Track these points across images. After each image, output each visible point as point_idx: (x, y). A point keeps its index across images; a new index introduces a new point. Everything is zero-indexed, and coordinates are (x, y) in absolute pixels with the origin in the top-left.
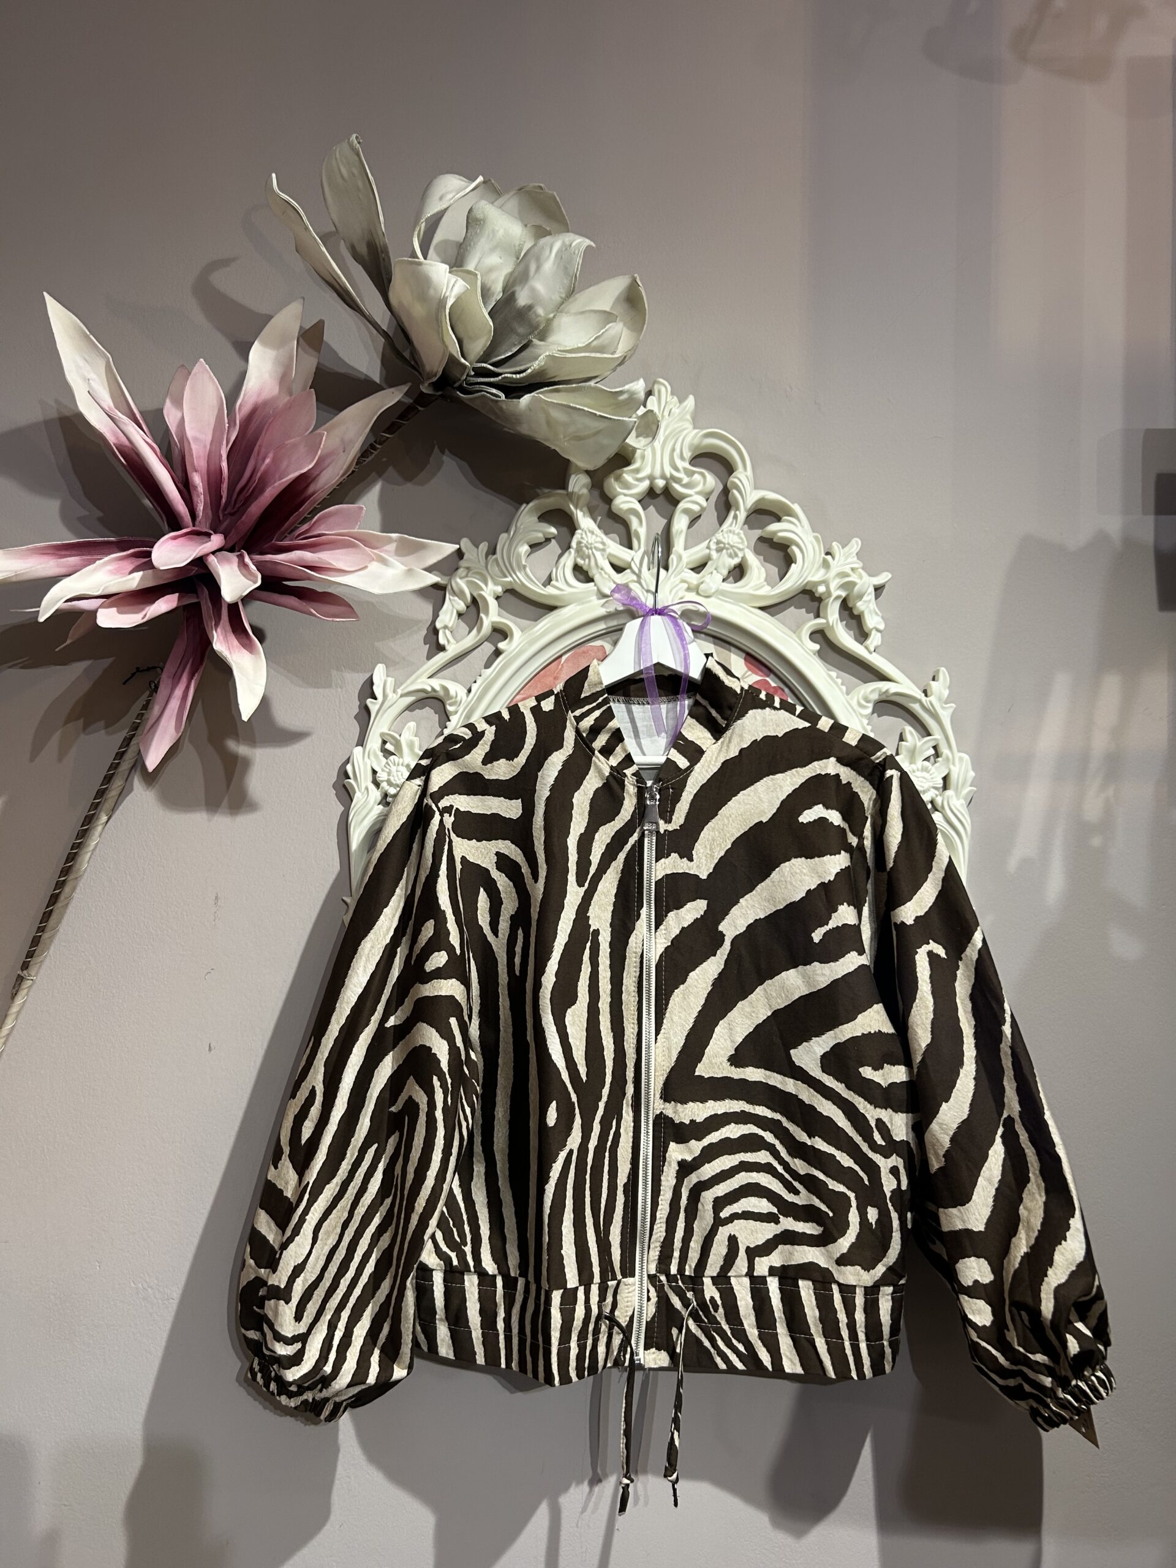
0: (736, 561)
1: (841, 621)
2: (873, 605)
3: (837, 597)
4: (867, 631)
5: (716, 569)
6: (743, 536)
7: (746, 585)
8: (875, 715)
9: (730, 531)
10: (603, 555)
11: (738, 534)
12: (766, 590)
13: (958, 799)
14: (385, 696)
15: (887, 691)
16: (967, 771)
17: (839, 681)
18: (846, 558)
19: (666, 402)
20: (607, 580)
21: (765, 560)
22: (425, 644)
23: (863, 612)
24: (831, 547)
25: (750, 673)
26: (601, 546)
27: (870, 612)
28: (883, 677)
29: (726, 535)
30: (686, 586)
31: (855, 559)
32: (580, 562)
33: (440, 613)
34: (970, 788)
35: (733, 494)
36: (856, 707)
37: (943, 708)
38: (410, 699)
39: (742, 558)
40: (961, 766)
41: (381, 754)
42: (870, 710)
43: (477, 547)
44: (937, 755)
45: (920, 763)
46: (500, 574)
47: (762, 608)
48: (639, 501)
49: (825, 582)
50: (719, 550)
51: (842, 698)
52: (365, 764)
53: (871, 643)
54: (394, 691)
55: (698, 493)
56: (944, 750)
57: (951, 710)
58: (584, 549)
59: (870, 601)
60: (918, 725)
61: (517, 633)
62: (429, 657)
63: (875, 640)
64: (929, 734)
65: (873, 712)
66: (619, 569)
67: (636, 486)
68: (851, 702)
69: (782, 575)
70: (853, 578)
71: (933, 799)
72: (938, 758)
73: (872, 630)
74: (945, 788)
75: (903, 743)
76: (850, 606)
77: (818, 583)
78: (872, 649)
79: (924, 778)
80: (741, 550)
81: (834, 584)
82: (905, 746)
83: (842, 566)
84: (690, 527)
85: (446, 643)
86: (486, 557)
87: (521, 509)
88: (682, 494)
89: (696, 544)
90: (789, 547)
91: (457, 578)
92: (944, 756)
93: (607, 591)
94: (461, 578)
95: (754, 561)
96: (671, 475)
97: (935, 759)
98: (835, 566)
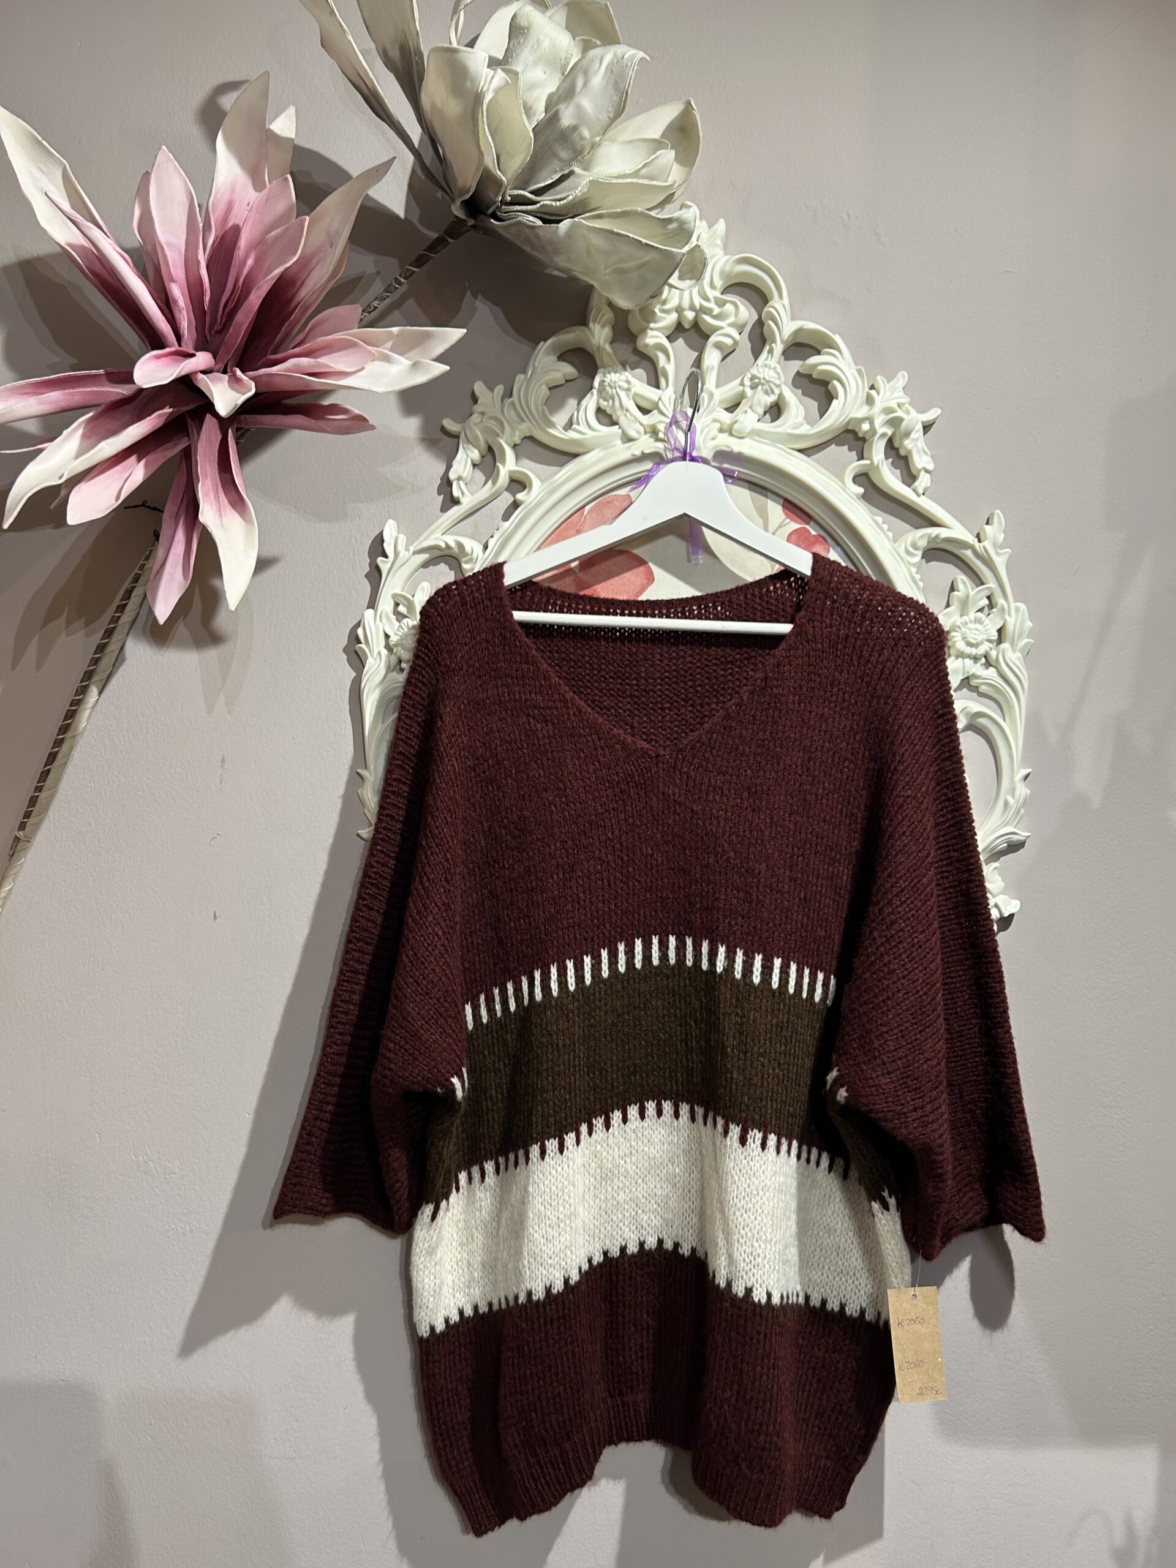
0: (771, 399)
1: (887, 460)
2: (921, 444)
3: (883, 435)
4: (914, 472)
5: (750, 408)
6: (779, 370)
7: (785, 424)
8: (924, 562)
9: (766, 366)
10: (628, 395)
11: (775, 368)
12: (805, 429)
13: (1014, 650)
14: (396, 553)
15: (937, 536)
16: (1023, 622)
17: (885, 527)
18: (892, 393)
20: (631, 421)
21: (804, 397)
22: (439, 494)
23: (910, 452)
24: (876, 382)
25: (788, 520)
26: (625, 385)
27: (918, 451)
28: (933, 523)
29: (761, 370)
30: (718, 424)
31: (902, 394)
32: (604, 403)
33: (454, 463)
34: (1026, 640)
35: (769, 325)
36: (904, 555)
37: (998, 554)
38: (424, 557)
39: (779, 395)
40: (1017, 616)
41: (393, 618)
42: (918, 558)
43: (492, 390)
44: (991, 606)
45: (972, 615)
46: (517, 420)
47: (801, 451)
48: (668, 337)
49: (869, 419)
50: (754, 387)
51: (888, 545)
52: (377, 627)
53: (920, 485)
54: (406, 550)
55: (730, 325)
56: (1001, 601)
57: (1007, 556)
58: (608, 388)
59: (917, 440)
60: (969, 572)
61: (536, 483)
62: (442, 512)
63: (923, 481)
64: (983, 584)
65: (922, 560)
66: (645, 410)
67: (663, 318)
68: (898, 550)
69: (822, 415)
70: (900, 413)
71: (987, 652)
72: (992, 608)
73: (920, 470)
74: (1000, 641)
75: (955, 593)
76: (896, 445)
77: (863, 420)
78: (921, 491)
79: (977, 630)
80: (778, 386)
81: (878, 423)
82: (957, 596)
83: (886, 401)
84: (723, 361)
85: (461, 495)
86: (502, 400)
87: (540, 346)
88: (713, 326)
89: (728, 383)
90: (829, 383)
91: (471, 424)
92: (999, 606)
93: (632, 434)
94: (475, 424)
95: (792, 398)
96: (701, 305)
97: (990, 609)
98: (880, 403)
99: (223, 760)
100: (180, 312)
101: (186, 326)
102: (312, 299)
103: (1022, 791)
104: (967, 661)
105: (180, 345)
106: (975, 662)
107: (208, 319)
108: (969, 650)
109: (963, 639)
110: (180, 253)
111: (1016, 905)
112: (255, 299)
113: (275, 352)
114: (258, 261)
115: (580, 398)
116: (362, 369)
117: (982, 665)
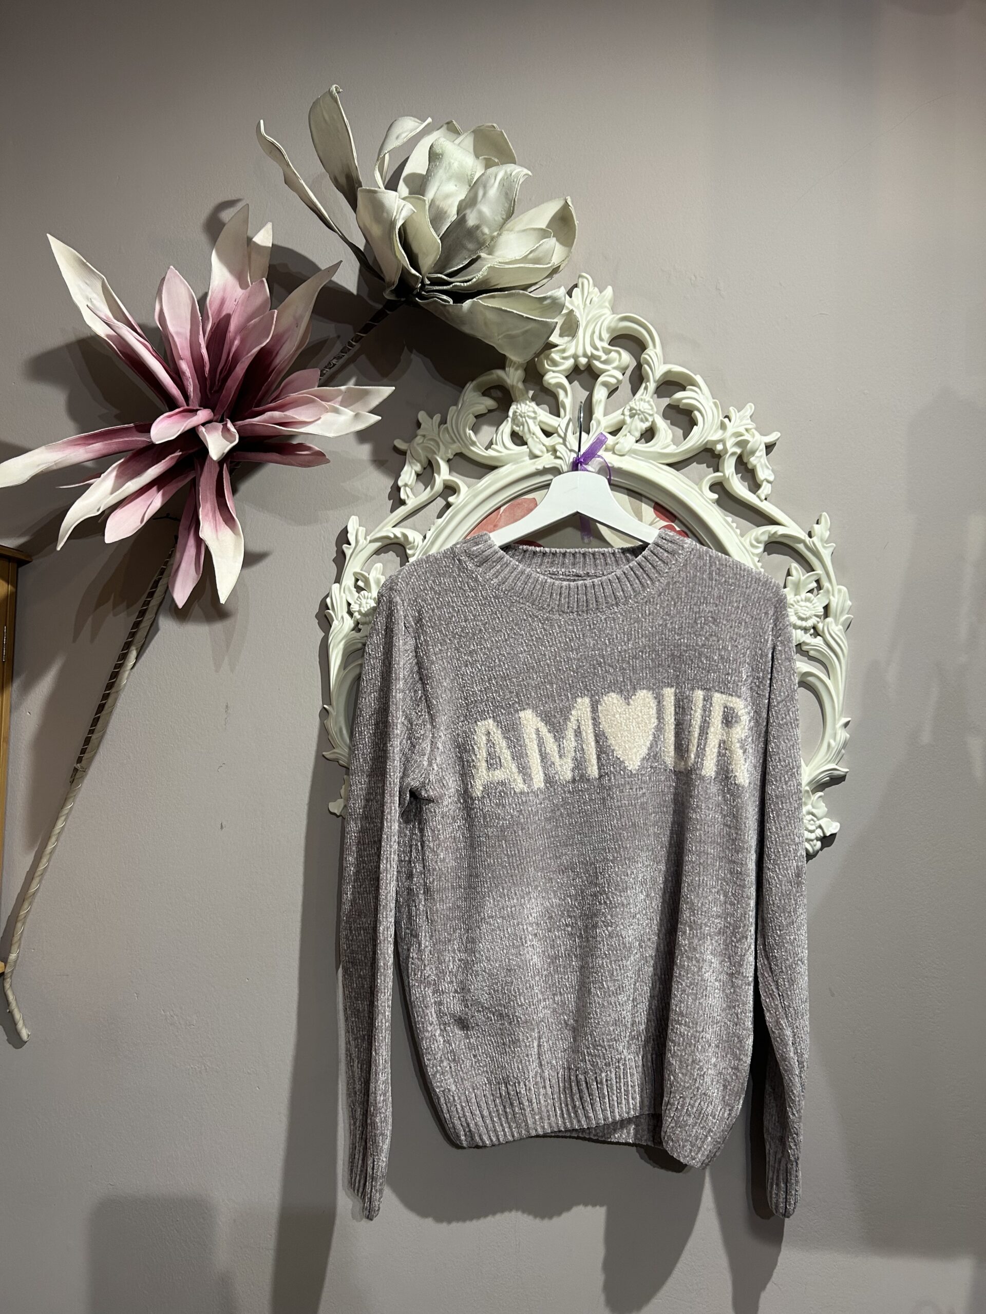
0: (647, 424)
1: (737, 474)
2: (764, 459)
3: (733, 454)
4: (758, 482)
5: (629, 432)
6: (652, 403)
7: (654, 446)
8: (766, 553)
9: (642, 400)
10: (535, 423)
11: (648, 402)
12: (672, 449)
13: (837, 625)
14: (357, 542)
15: (775, 533)
16: (844, 601)
17: (734, 525)
18: (741, 420)
19: (588, 294)
20: (537, 442)
21: (672, 424)
22: (390, 499)
23: (755, 466)
24: (729, 411)
25: (658, 519)
26: (533, 415)
27: (761, 465)
28: (773, 522)
29: (637, 403)
31: (749, 421)
32: (516, 429)
33: (402, 473)
34: (847, 616)
35: (645, 369)
36: (749, 548)
37: (824, 547)
38: (378, 545)
39: (652, 422)
40: (839, 596)
41: (354, 590)
42: (761, 549)
43: (432, 419)
45: (804, 595)
46: (450, 441)
47: (669, 465)
48: (567, 377)
49: (722, 441)
50: (632, 416)
51: (736, 539)
52: (341, 598)
53: (763, 492)
54: (365, 539)
55: (615, 368)
56: (826, 584)
57: (831, 550)
58: (519, 417)
59: (761, 457)
60: (803, 561)
61: (463, 488)
62: (392, 511)
63: (765, 489)
64: (813, 570)
65: (764, 551)
66: (548, 434)
67: (563, 364)
68: (744, 543)
69: (685, 436)
70: (747, 437)
71: (815, 625)
72: (820, 589)
73: (763, 481)
74: (826, 616)
75: (789, 577)
76: (745, 460)
77: (718, 441)
78: (763, 498)
79: (807, 607)
80: (651, 415)
81: (730, 443)
82: (791, 580)
83: (738, 427)
84: (609, 396)
85: (406, 498)
86: (440, 425)
87: (468, 385)
88: (601, 369)
89: (613, 412)
90: (692, 412)
91: (415, 445)
92: (825, 588)
93: (537, 452)
94: (418, 444)
95: (662, 425)
96: (592, 353)
97: (818, 591)
98: (731, 427)
99: (227, 707)
100: (187, 380)
101: (192, 389)
102: (286, 363)
103: (843, 735)
104: (799, 631)
105: (188, 405)
106: (806, 633)
107: (208, 383)
108: (799, 623)
109: (796, 614)
110: (186, 338)
111: (837, 826)
112: (240, 370)
113: (258, 406)
114: (243, 341)
115: (498, 424)
116: (320, 418)
117: (811, 635)
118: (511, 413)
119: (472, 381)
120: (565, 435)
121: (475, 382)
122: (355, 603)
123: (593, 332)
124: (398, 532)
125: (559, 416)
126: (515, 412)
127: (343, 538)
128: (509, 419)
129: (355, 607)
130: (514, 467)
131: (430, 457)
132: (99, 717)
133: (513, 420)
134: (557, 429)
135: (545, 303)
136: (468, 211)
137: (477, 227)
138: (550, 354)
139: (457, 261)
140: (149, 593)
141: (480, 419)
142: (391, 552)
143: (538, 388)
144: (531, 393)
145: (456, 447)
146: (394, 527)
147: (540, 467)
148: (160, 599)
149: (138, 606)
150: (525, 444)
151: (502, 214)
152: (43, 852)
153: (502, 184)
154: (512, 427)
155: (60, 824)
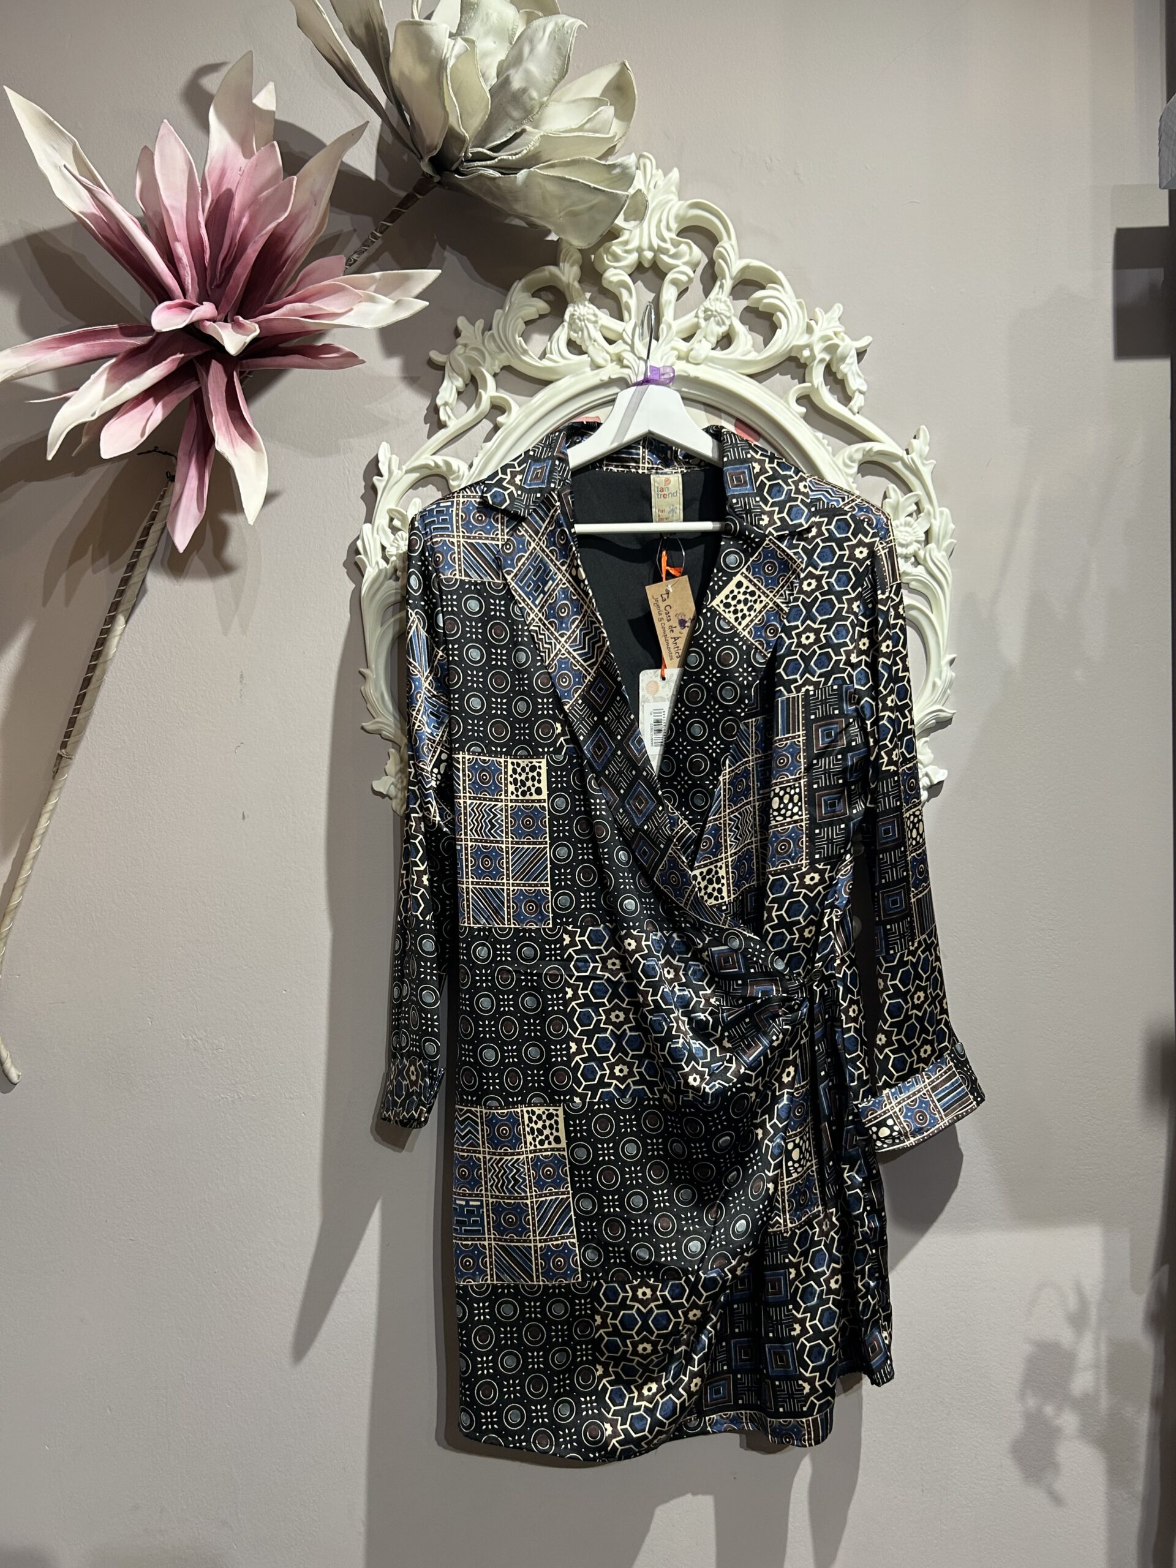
0: (723, 330)
1: (826, 385)
2: (855, 367)
3: (822, 360)
4: (850, 393)
5: (705, 337)
6: (728, 304)
7: (735, 352)
8: (860, 475)
9: (717, 299)
10: (595, 327)
11: (725, 302)
12: (753, 356)
13: (939, 551)
14: (390, 472)
15: (871, 449)
16: (947, 525)
17: (825, 442)
18: (828, 323)
19: (652, 175)
20: (599, 351)
21: (751, 329)
22: (426, 423)
23: (846, 375)
24: (814, 313)
26: (593, 318)
27: (853, 374)
28: (866, 439)
29: (713, 303)
30: (676, 353)
31: (838, 323)
32: (574, 336)
33: (441, 390)
34: (950, 541)
35: (719, 263)
36: (842, 466)
37: (924, 464)
38: (415, 476)
39: (730, 326)
40: (941, 519)
41: (389, 531)
42: (855, 470)
43: (474, 325)
44: (919, 511)
45: (903, 519)
46: (497, 350)
47: (751, 376)
48: (630, 275)
49: (809, 346)
50: (707, 319)
51: (828, 458)
52: (374, 540)
53: (855, 404)
54: (399, 469)
55: (685, 263)
56: (926, 506)
57: (932, 466)
58: (577, 321)
59: (852, 364)
60: (898, 481)
61: (515, 407)
62: (429, 437)
63: (858, 401)
64: (911, 491)
65: (858, 472)
66: (611, 342)
67: (625, 258)
68: (837, 462)
69: (766, 344)
70: (836, 341)
71: (915, 552)
72: (920, 513)
73: (855, 392)
74: (927, 541)
75: (887, 500)
76: (834, 370)
77: (802, 348)
78: (856, 410)
79: (907, 532)
80: (728, 318)
81: (818, 348)
82: (889, 503)
83: (824, 330)
84: (678, 299)
85: (447, 419)
86: (483, 333)
87: (515, 284)
88: (667, 264)
89: (684, 315)
90: (773, 315)
91: (456, 355)
92: (925, 511)
93: (600, 361)
94: (459, 355)
95: (741, 329)
96: (659, 246)
97: (917, 515)
98: (818, 332)
99: (242, 676)
100: (184, 266)
101: (190, 281)
102: (302, 251)
103: (948, 673)
105: (185, 298)
106: (906, 562)
107: (208, 273)
108: (900, 551)
110: (182, 213)
111: (944, 774)
112: (252, 252)
113: (270, 301)
114: (252, 219)
115: (550, 332)
116: (351, 310)
117: (912, 564)
118: (567, 317)
119: (520, 279)
120: (633, 341)
121: (523, 281)
122: (392, 546)
123: (660, 221)
124: (439, 459)
125: (621, 319)
126: (572, 315)
127: (374, 468)
128: (566, 324)
129: (392, 551)
130: (573, 380)
131: (473, 369)
132: (85, 693)
133: (570, 324)
134: (621, 334)
135: (615, 172)
136: (512, 72)
137: (524, 90)
138: (610, 247)
139: (499, 132)
140: (138, 543)
141: (529, 327)
142: (430, 486)
143: (596, 289)
144: (588, 295)
145: (503, 359)
146: (434, 454)
147: (606, 378)
148: (153, 548)
149: (125, 558)
150: (585, 353)
151: (553, 74)
152: (25, 857)
153: (553, 37)
154: (569, 334)
155: (43, 823)
